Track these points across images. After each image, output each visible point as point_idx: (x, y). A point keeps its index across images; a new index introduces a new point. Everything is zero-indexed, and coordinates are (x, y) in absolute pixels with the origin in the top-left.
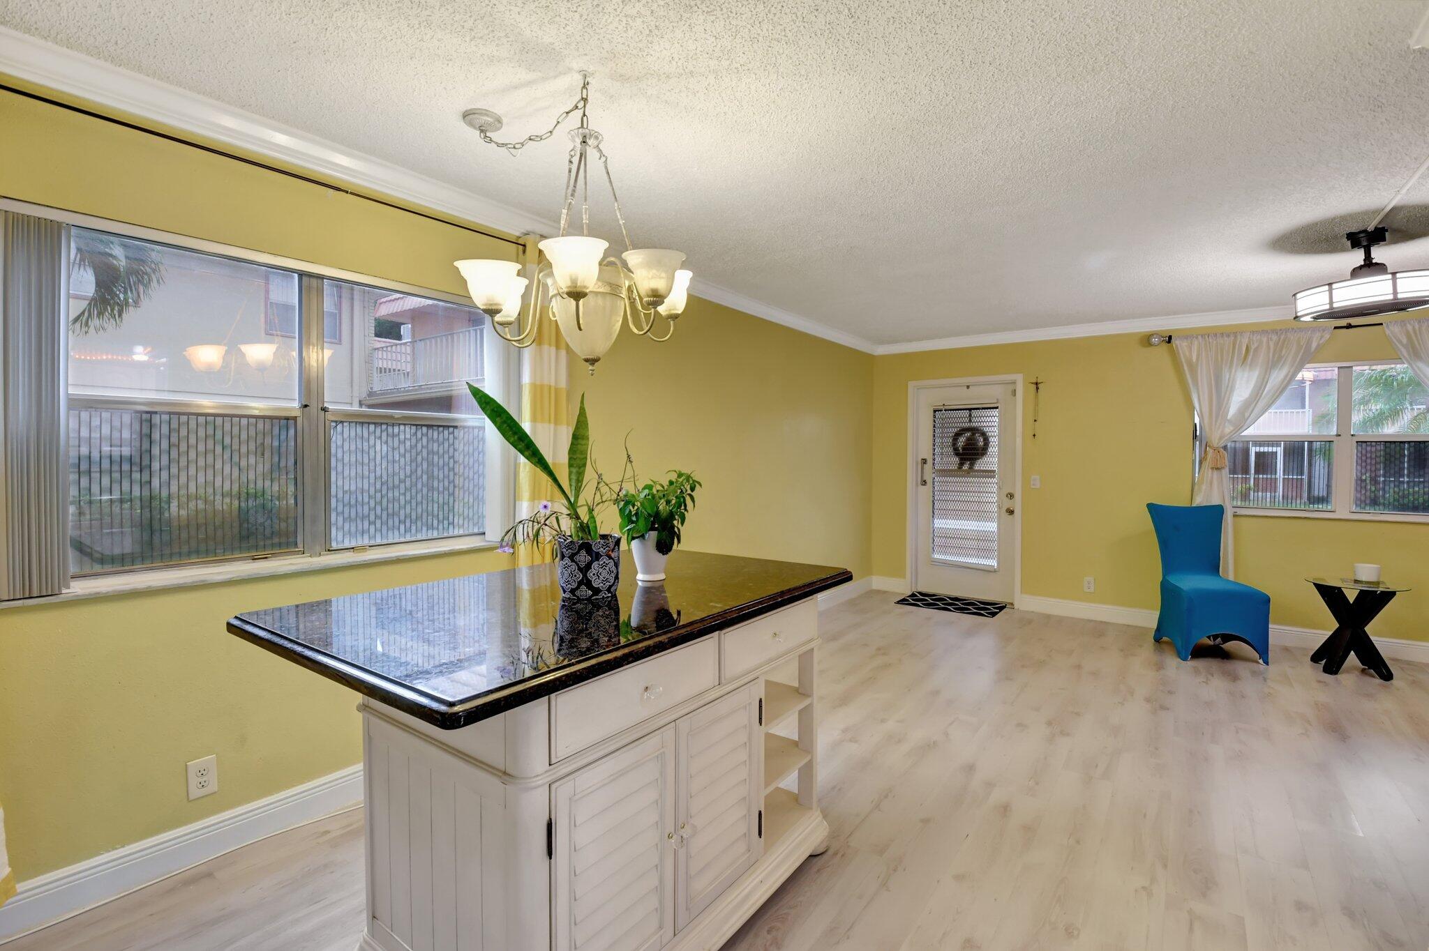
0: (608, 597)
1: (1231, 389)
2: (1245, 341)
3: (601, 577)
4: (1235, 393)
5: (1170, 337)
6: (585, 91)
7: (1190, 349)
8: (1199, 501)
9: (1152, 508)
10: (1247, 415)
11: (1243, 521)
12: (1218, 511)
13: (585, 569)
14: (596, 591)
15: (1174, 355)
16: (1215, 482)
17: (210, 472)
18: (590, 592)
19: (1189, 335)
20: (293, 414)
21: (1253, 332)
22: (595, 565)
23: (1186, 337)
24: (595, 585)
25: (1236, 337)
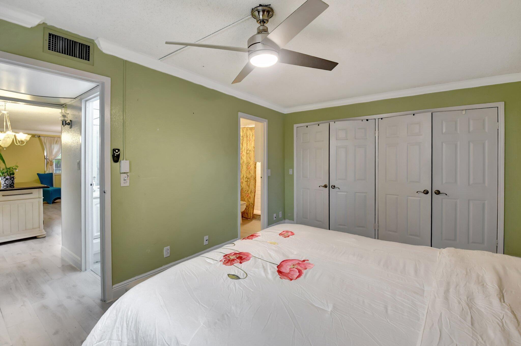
1: (54, 149)
2: (56, 139)
4: (54, 150)
5: (40, 136)
7: (44, 140)
8: (47, 172)
9: (38, 174)
10: (57, 154)
11: (56, 176)
12: (52, 174)
15: (40, 140)
16: (51, 168)
19: (45, 136)
21: (58, 137)
23: (44, 137)
25: (54, 138)
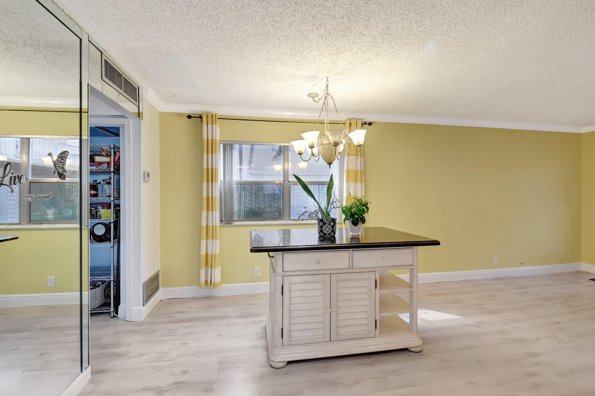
0: (329, 237)
3: (326, 230)
6: (327, 82)
13: (322, 227)
14: (325, 234)
17: (264, 198)
18: (323, 234)
20: (281, 183)
22: (324, 226)
24: (324, 232)
